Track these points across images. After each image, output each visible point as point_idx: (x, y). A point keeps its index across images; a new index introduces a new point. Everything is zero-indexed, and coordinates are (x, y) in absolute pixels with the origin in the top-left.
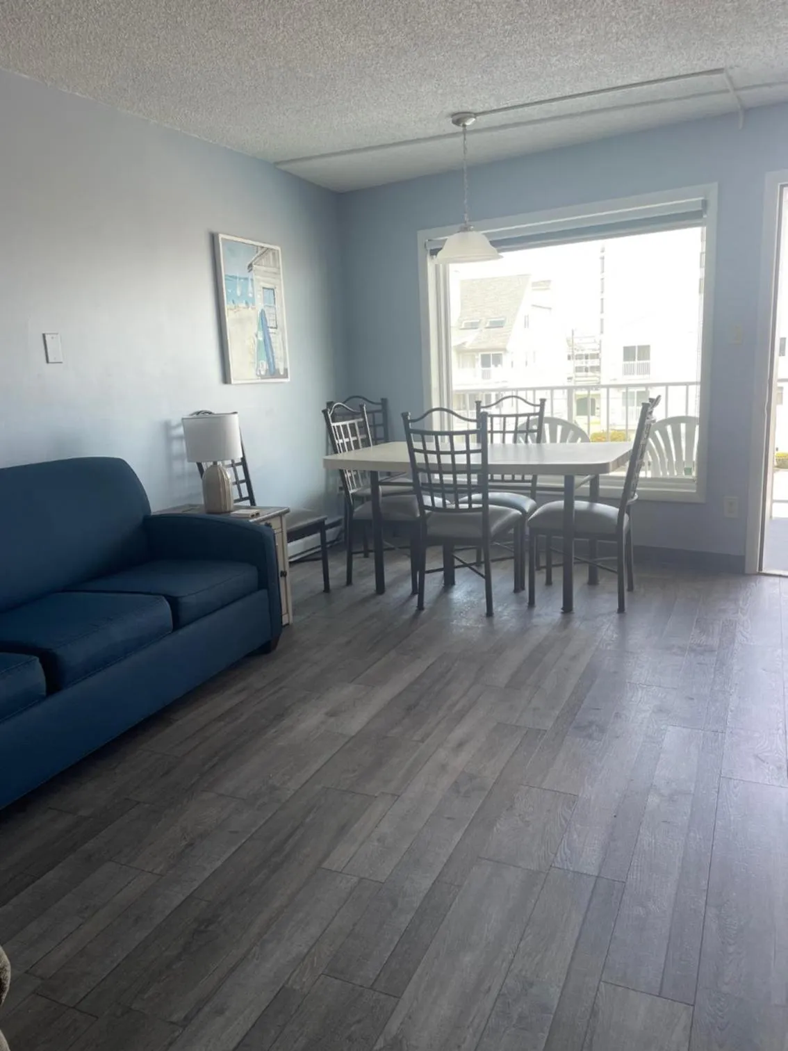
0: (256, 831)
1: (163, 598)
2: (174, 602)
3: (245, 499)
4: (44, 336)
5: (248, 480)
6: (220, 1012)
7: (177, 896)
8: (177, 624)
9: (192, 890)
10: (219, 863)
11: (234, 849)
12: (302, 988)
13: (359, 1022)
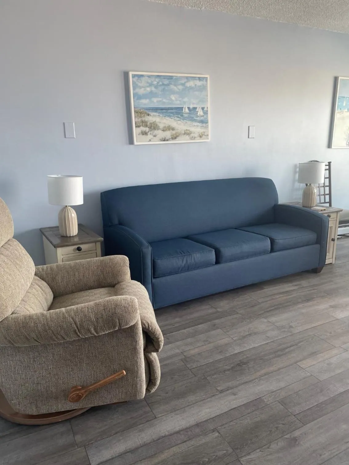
0: (277, 340)
1: (268, 238)
2: (272, 241)
3: (327, 203)
4: (249, 127)
5: (330, 194)
6: (235, 394)
7: (237, 350)
8: (272, 250)
9: (244, 350)
10: (257, 345)
11: (265, 343)
12: (267, 402)
13: (283, 424)
